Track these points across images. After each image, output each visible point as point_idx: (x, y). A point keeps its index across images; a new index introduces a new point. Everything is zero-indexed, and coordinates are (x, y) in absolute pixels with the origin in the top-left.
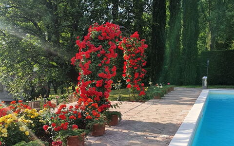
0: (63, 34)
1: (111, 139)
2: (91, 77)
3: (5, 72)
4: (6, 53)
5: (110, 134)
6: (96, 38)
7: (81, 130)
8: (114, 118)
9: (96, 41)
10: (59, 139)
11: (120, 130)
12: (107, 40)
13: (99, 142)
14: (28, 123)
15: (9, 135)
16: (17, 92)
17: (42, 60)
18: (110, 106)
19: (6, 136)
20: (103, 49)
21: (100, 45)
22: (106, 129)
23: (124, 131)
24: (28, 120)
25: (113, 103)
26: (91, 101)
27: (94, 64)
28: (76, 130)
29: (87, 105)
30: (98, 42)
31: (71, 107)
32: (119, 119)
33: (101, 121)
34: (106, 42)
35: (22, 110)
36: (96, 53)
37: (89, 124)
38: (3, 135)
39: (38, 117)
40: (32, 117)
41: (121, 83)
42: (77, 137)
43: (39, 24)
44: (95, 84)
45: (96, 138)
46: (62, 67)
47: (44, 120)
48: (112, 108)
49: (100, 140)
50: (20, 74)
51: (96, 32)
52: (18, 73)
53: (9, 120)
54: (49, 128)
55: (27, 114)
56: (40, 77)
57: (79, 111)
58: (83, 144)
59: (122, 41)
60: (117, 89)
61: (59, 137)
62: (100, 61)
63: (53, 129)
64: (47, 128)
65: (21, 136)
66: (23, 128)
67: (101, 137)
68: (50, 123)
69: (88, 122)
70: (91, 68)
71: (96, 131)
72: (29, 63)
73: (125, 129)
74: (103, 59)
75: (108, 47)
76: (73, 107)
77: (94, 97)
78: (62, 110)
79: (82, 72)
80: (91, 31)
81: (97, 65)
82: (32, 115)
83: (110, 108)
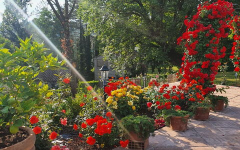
0: (166, 14)
1: (216, 125)
2: (196, 58)
3: (111, 50)
4: (113, 33)
5: (215, 119)
6: (205, 17)
7: (184, 112)
8: (220, 104)
9: (205, 20)
10: (162, 117)
11: (226, 117)
12: (217, 19)
13: (203, 127)
14: (134, 98)
15: (119, 108)
16: (120, 69)
17: (144, 40)
18: (215, 90)
19: (116, 108)
20: (212, 28)
21: (209, 24)
22: (210, 113)
23: (231, 119)
24: (134, 96)
25: (218, 86)
26: (195, 83)
27: (201, 45)
28: (179, 111)
29: (190, 86)
30: (207, 21)
31: (174, 87)
32: (224, 105)
33: (205, 105)
34: (216, 21)
35: (128, 86)
36: (204, 33)
37: (192, 106)
38: (114, 107)
39: (141, 94)
40: (137, 93)
41: (227, 65)
42: (181, 119)
43: (144, 5)
44: (200, 65)
45: (200, 122)
46: (163, 47)
47: (147, 97)
48: (217, 91)
49: (204, 125)
50: (123, 53)
51: (206, 11)
52: (122, 51)
53: (119, 94)
54: (153, 105)
55: (132, 90)
56: (141, 56)
57: (182, 92)
58: (186, 126)
59: (233, 19)
60: (222, 71)
61: (163, 115)
62: (209, 41)
63: (156, 107)
64: (150, 105)
65: (128, 110)
66: (131, 103)
67: (205, 122)
68: (154, 101)
69: (191, 104)
70: (197, 48)
71: (199, 115)
72: (133, 42)
73: (233, 117)
74: (211, 39)
75: (218, 27)
76: (176, 87)
77: (198, 79)
78: (165, 89)
79: (187, 52)
80: (201, 10)
81: (204, 45)
82: (137, 91)
83: (215, 92)
